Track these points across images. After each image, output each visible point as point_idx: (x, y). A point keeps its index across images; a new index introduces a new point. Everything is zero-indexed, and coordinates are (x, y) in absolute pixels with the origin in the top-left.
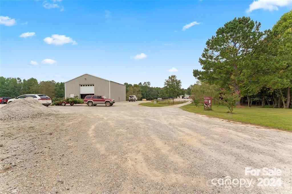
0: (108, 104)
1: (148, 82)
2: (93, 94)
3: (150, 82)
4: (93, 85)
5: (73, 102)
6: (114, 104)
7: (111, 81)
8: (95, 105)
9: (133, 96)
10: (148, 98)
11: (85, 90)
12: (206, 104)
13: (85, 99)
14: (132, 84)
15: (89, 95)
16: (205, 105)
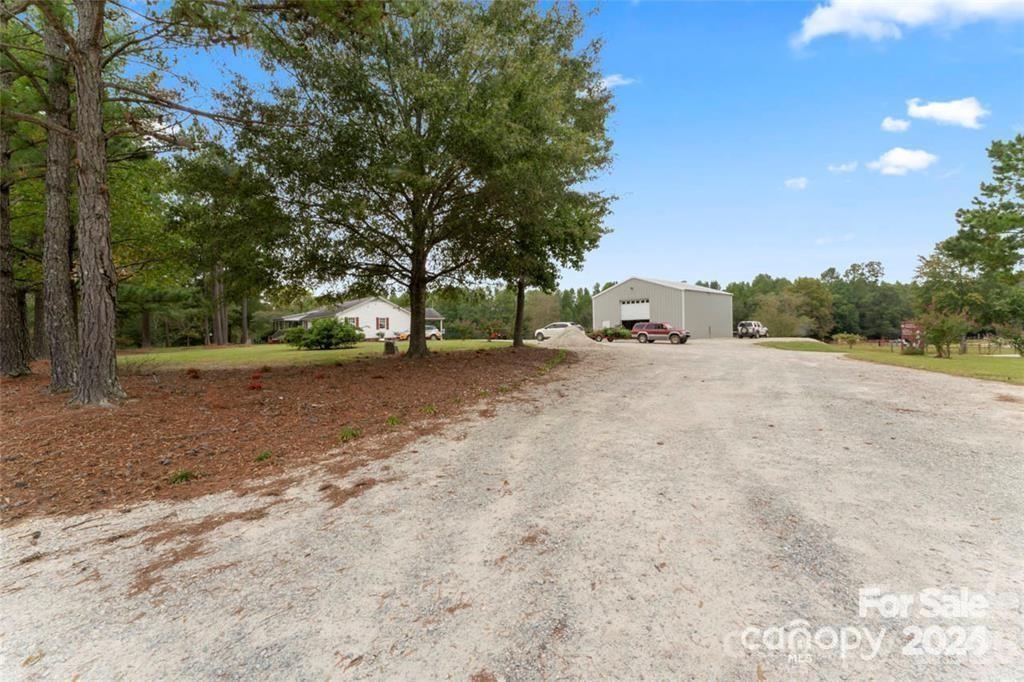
0: (675, 340)
1: (871, 264)
2: (648, 321)
3: (879, 264)
4: (648, 301)
5: (613, 336)
6: (688, 341)
7: (686, 290)
8: (651, 341)
9: (750, 325)
10: (872, 332)
11: (632, 312)
12: (906, 341)
13: (634, 329)
14: (788, 278)
15: (641, 323)
16: (905, 343)
